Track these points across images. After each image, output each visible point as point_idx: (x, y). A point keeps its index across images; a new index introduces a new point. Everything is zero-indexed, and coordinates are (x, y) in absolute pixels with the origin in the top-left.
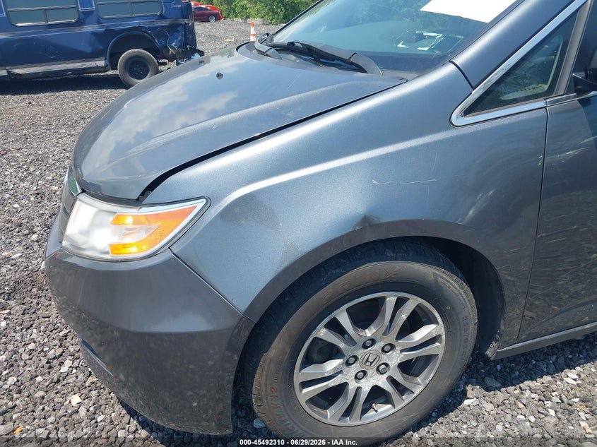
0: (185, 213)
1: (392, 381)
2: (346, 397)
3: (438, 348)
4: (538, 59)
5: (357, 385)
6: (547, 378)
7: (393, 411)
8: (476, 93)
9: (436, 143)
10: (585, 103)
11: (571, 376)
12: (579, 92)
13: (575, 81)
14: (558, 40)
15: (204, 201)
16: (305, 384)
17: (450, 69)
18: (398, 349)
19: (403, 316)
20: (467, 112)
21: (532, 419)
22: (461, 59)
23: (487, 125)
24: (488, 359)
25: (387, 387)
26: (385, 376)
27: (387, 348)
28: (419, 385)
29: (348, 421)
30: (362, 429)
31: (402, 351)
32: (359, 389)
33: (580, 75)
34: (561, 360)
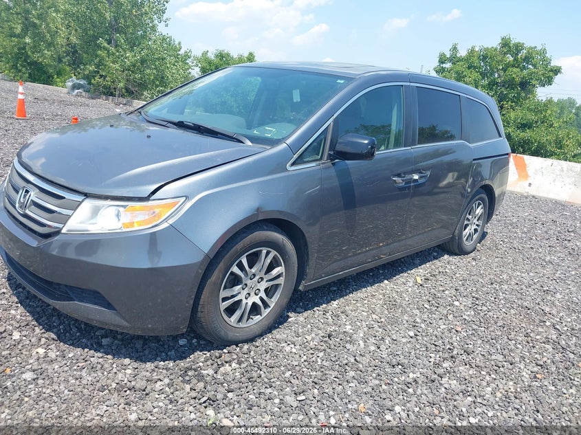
0: (175, 204)
1: (262, 299)
2: (241, 308)
3: (281, 281)
4: (315, 144)
5: (246, 301)
6: (324, 306)
7: (261, 318)
8: (296, 156)
9: (280, 178)
10: (334, 164)
11: (335, 304)
12: (332, 160)
13: (330, 155)
14: (322, 137)
15: (185, 198)
16: (225, 299)
17: (284, 145)
18: (265, 280)
19: (268, 261)
20: (293, 164)
21: (322, 321)
22: (289, 141)
23: (297, 172)
24: (300, 291)
25: (259, 303)
26: (259, 296)
27: (260, 280)
28: (273, 302)
29: (241, 325)
30: (247, 329)
31: (267, 281)
32: (247, 303)
33: (332, 153)
34: (329, 298)
